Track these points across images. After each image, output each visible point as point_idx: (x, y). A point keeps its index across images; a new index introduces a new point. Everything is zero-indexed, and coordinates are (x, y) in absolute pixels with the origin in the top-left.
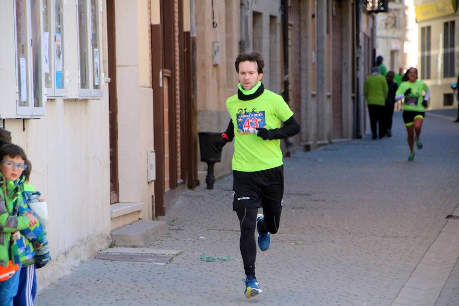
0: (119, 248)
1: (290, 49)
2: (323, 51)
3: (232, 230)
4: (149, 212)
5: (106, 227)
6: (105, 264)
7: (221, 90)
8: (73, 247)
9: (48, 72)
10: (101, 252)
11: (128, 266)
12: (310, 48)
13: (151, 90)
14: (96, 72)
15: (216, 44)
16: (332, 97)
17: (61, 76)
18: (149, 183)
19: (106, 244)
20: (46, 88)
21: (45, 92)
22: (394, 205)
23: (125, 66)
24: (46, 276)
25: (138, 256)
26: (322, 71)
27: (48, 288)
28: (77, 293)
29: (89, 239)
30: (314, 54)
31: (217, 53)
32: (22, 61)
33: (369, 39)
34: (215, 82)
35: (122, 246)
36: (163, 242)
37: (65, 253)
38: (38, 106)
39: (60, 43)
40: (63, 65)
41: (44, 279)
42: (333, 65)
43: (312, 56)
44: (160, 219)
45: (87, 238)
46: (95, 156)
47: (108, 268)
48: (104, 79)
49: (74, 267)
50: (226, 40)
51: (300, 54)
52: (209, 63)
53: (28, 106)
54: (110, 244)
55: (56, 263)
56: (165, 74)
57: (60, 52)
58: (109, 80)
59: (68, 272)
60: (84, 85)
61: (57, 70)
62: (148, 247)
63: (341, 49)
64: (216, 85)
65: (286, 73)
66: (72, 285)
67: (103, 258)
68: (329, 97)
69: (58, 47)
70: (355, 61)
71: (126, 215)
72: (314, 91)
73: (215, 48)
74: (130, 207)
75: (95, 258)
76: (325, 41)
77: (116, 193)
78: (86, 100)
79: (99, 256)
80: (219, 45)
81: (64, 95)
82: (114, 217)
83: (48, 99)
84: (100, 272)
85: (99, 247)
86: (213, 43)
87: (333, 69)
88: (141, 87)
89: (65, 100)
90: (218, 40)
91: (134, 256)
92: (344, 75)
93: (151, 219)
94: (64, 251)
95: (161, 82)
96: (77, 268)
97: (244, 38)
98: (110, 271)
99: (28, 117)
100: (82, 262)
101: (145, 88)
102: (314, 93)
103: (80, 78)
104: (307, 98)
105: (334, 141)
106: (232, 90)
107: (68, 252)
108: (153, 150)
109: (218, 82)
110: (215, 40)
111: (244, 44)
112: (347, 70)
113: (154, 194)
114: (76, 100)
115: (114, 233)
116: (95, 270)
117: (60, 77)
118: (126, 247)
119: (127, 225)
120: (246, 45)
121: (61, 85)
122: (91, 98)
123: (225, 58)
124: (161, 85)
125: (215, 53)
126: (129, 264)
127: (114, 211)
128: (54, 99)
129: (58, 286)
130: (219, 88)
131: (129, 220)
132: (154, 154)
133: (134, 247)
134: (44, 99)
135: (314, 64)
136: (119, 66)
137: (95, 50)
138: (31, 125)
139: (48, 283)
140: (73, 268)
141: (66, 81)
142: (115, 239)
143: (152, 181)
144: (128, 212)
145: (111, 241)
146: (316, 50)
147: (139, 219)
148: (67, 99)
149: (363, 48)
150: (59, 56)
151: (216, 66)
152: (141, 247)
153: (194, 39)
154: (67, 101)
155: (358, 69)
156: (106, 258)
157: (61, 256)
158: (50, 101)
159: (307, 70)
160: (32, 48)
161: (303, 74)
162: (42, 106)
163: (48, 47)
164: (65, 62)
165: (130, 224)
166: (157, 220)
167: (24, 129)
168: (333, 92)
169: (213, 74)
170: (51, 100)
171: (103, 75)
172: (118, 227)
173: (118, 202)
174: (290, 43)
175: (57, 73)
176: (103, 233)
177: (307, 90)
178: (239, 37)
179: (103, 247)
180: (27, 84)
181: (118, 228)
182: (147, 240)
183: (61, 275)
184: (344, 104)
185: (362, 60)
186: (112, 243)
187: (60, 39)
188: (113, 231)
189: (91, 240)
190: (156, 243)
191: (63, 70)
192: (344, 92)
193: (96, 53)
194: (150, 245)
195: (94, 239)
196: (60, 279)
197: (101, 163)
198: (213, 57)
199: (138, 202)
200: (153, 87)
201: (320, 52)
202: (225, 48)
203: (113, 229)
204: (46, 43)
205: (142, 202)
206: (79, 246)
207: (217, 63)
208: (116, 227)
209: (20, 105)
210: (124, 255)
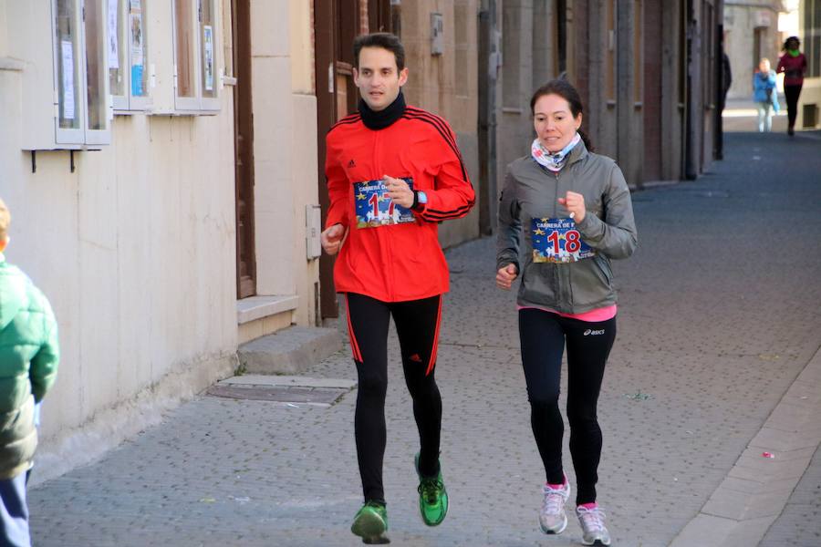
0: (251, 376)
1: (569, 26)
2: (628, 30)
3: (454, 344)
4: (309, 311)
5: (229, 338)
6: (223, 405)
7: (446, 97)
8: (167, 375)
9: (116, 66)
10: (220, 384)
11: (263, 409)
12: (605, 24)
13: (314, 98)
14: (208, 68)
15: (437, 17)
16: (643, 109)
17: (140, 74)
18: (309, 261)
19: (229, 369)
20: (111, 96)
21: (110, 103)
22: (743, 297)
23: (268, 56)
24: (115, 427)
25: (284, 390)
26: (627, 64)
27: (120, 448)
28: (168, 457)
29: (197, 361)
30: (611, 33)
31: (438, 34)
32: (66, 46)
33: (710, 8)
34: (435, 84)
35: (257, 373)
36: (331, 365)
37: (152, 387)
38: (97, 127)
39: (139, 16)
40: (145, 55)
41: (112, 433)
42: (646, 53)
43: (609, 38)
44: (331, 324)
45: (194, 360)
46: (207, 216)
47: (228, 412)
48: (224, 79)
49: (168, 410)
50: (456, 12)
51: (588, 34)
52: (424, 50)
53: (78, 127)
54: (236, 368)
55: (134, 404)
56: (341, 71)
57: (139, 32)
58: (235, 81)
59: (156, 420)
60: (184, 89)
61: (134, 64)
62: (303, 374)
63: (661, 26)
64: (436, 89)
65: (562, 67)
66: (161, 443)
67: (222, 394)
68: (638, 108)
69: (136, 22)
70: (686, 46)
71: (266, 317)
72: (612, 98)
73: (436, 25)
74: (274, 303)
75: (208, 393)
76: (633, 12)
77: (251, 278)
78: (190, 117)
79: (216, 391)
80: (442, 18)
81: (147, 107)
82: (242, 322)
83: (117, 116)
84: (212, 419)
85: (215, 374)
86: (432, 15)
87: (645, 60)
88: (295, 93)
89: (149, 116)
90: (440, 12)
91: (276, 390)
92: (665, 71)
93: (314, 325)
94: (150, 383)
95: (331, 85)
96: (174, 411)
97: (486, 7)
98: (231, 418)
99: (78, 147)
100: (183, 401)
101: (303, 96)
102: (613, 102)
103: (176, 78)
104: (599, 111)
105: (646, 184)
106: (465, 97)
107: (158, 384)
108: (317, 204)
109: (441, 84)
110: (435, 12)
111: (487, 18)
112: (670, 62)
113: (319, 281)
114: (171, 116)
115: (244, 350)
116: (204, 416)
117: (140, 76)
118: (264, 373)
119: (269, 335)
120: (491, 20)
121: (141, 89)
122: (199, 113)
123: (453, 42)
124: (331, 90)
125: (436, 35)
126: (265, 405)
127: (244, 311)
128: (130, 116)
129: (136, 445)
130: (441, 94)
131: (271, 327)
132: (319, 210)
133: (278, 374)
134: (109, 115)
135: (611, 52)
136: (255, 57)
137: (206, 27)
138: (85, 161)
139: (118, 440)
140: (167, 413)
141: (152, 83)
142: (245, 361)
143: (315, 258)
144: (271, 313)
145: (239, 364)
146: (616, 28)
147: (292, 324)
148: (155, 115)
149: (698, 24)
150: (137, 38)
151: (436, 55)
152: (291, 374)
153: (397, 10)
154: (154, 117)
155: (689, 60)
156: (227, 394)
157: (144, 392)
158: (121, 119)
159: (599, 62)
160: (84, 25)
161: (593, 69)
162: (104, 128)
163: (115, 22)
164: (149, 49)
165: (274, 334)
166: (323, 326)
167: (72, 168)
168: (646, 101)
169: (431, 71)
170: (123, 117)
171: (220, 72)
172: (252, 338)
173: (254, 294)
174: (569, 15)
175: (134, 68)
176: (224, 351)
177: (599, 98)
178: (479, 7)
179: (223, 375)
180: (76, 88)
181: (252, 341)
182: (302, 362)
183: (143, 424)
184: (664, 123)
185: (697, 44)
186: (239, 367)
187: (139, 7)
188: (241, 346)
189: (201, 362)
190: (318, 366)
191: (145, 63)
192: (665, 100)
193: (208, 33)
194: (308, 370)
195: (207, 360)
196: (142, 432)
197: (218, 227)
198: (431, 40)
199: (291, 295)
200: (317, 94)
201: (621, 32)
202: (452, 25)
203: (242, 342)
204: (112, 16)
205: (296, 294)
206: (177, 374)
207: (439, 51)
208: (248, 339)
209: (61, 126)
210: (260, 389)
